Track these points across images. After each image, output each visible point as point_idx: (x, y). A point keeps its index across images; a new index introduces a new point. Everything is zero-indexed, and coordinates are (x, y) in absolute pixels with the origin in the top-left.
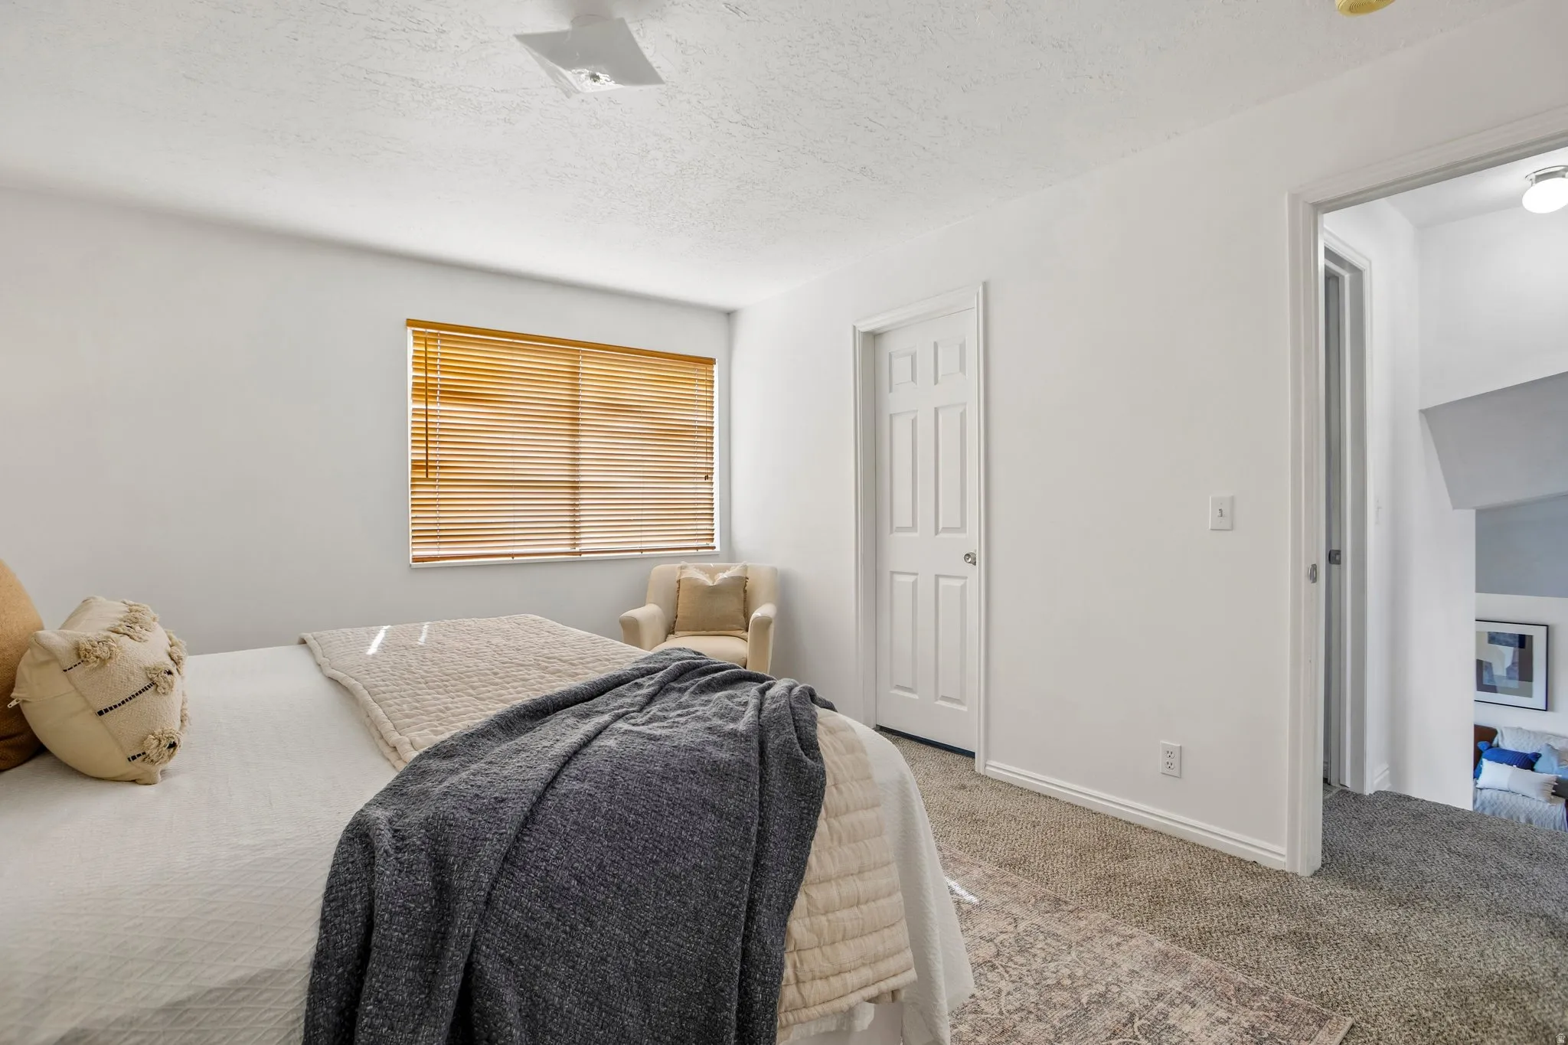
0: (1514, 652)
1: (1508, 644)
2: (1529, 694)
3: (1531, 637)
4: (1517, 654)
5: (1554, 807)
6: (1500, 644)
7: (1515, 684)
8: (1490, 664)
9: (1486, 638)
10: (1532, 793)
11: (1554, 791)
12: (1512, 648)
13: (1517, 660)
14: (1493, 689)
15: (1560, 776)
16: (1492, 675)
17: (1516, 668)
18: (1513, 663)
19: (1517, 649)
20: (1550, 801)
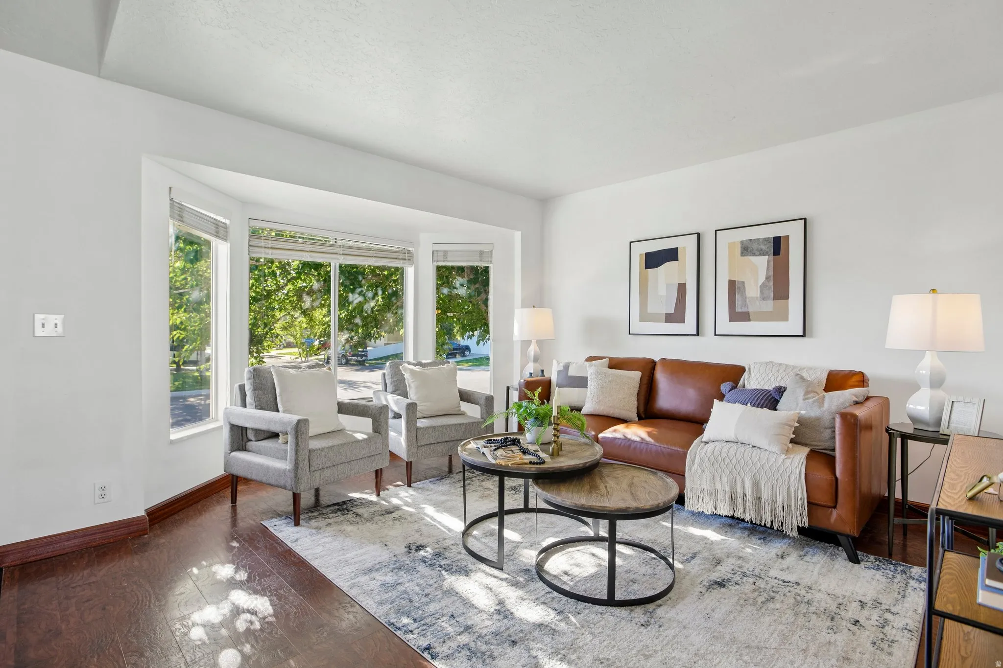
0: (768, 262)
1: (762, 253)
2: (784, 317)
3: (787, 237)
4: (772, 263)
5: (789, 461)
6: (754, 255)
7: (769, 305)
8: (743, 283)
9: (738, 250)
10: (762, 442)
11: (793, 436)
12: (767, 257)
13: (771, 273)
14: (745, 317)
15: (803, 412)
16: (745, 299)
17: (771, 283)
18: (767, 278)
19: (772, 257)
20: (787, 451)
